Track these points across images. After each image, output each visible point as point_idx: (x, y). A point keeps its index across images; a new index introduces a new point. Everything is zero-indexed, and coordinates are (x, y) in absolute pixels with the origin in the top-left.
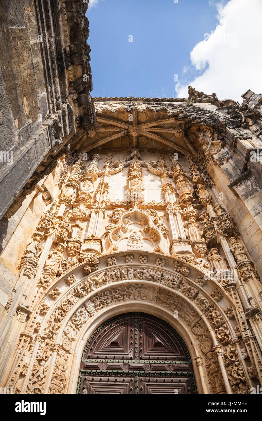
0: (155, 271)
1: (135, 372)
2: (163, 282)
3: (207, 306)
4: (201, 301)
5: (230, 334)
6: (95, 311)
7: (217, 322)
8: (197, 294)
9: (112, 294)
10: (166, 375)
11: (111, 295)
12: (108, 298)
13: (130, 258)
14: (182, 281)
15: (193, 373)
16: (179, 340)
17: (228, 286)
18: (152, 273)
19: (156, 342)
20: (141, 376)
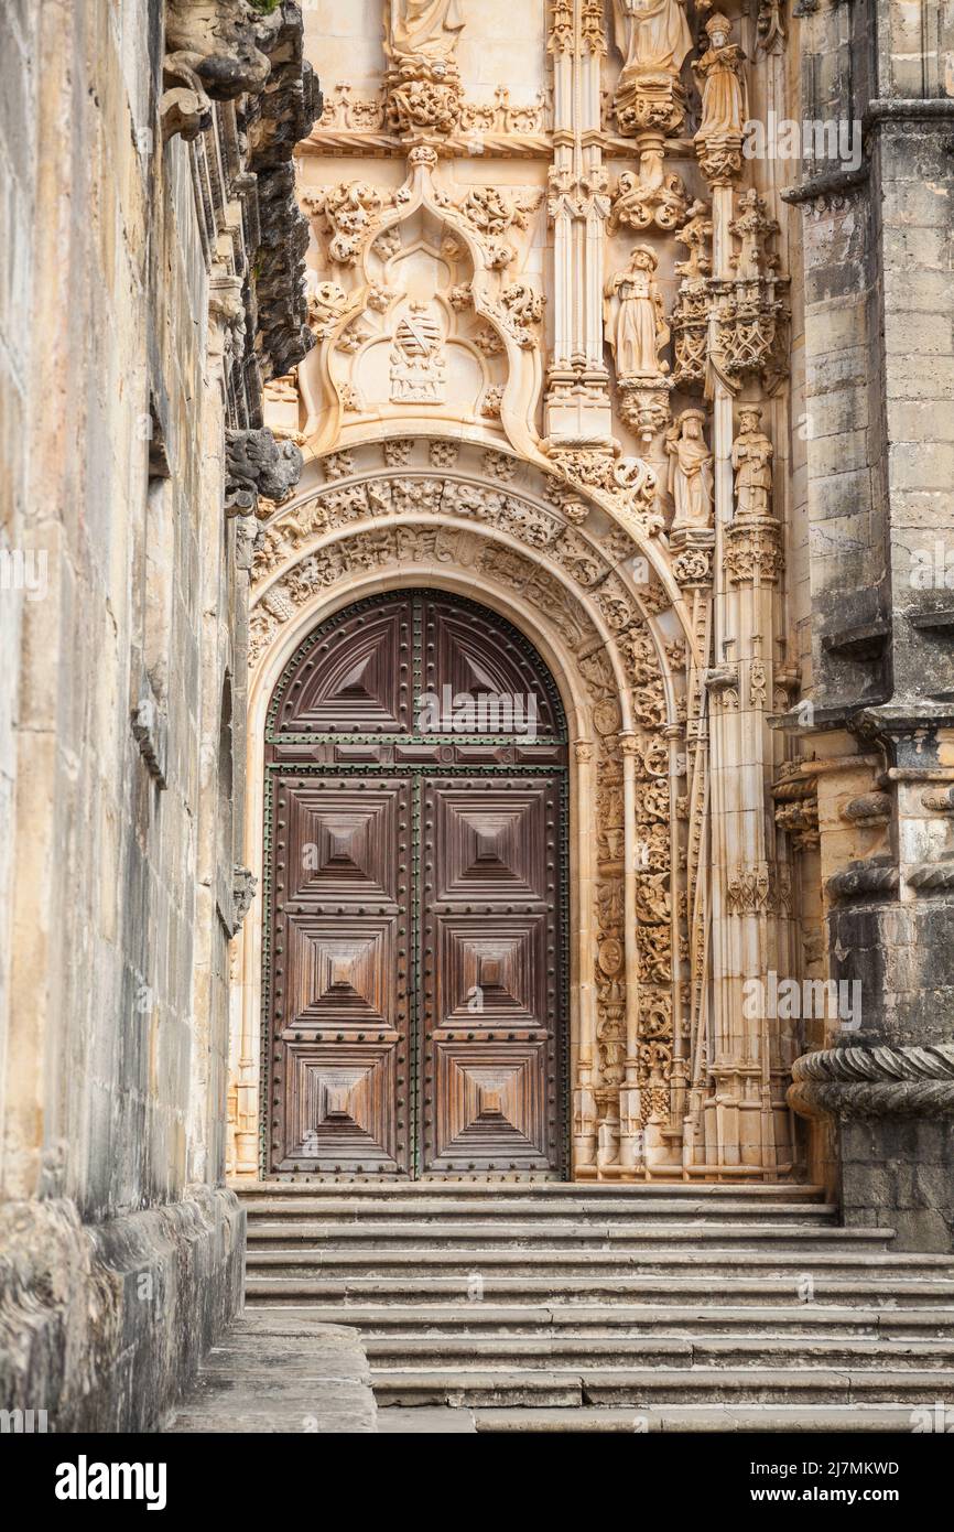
0: (481, 491)
1: (413, 766)
2: (505, 524)
3: (626, 620)
4: (611, 603)
5: (665, 709)
6: (293, 608)
7: (642, 672)
8: (606, 577)
9: (340, 552)
10: (493, 773)
11: (339, 556)
12: (329, 566)
13: (399, 451)
14: (563, 531)
15: (568, 770)
16: (542, 679)
17: (692, 580)
18: (473, 498)
19: (474, 685)
20: (428, 775)
